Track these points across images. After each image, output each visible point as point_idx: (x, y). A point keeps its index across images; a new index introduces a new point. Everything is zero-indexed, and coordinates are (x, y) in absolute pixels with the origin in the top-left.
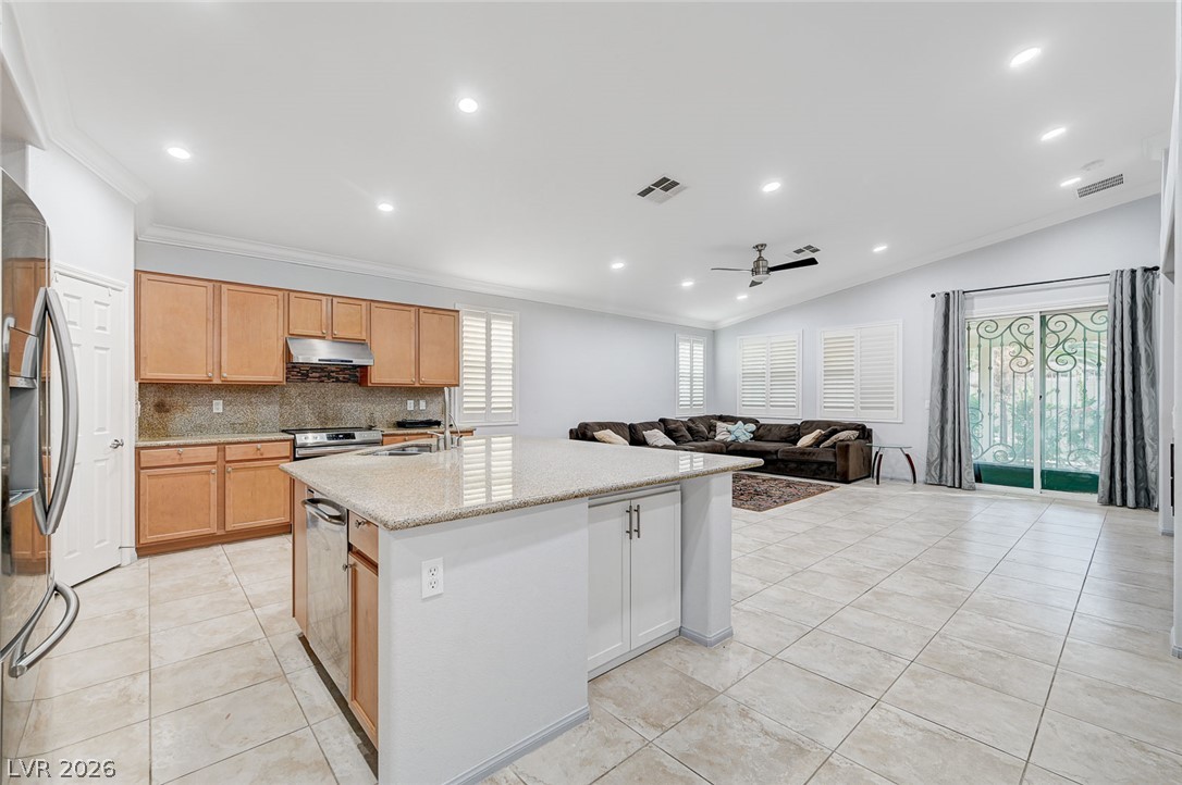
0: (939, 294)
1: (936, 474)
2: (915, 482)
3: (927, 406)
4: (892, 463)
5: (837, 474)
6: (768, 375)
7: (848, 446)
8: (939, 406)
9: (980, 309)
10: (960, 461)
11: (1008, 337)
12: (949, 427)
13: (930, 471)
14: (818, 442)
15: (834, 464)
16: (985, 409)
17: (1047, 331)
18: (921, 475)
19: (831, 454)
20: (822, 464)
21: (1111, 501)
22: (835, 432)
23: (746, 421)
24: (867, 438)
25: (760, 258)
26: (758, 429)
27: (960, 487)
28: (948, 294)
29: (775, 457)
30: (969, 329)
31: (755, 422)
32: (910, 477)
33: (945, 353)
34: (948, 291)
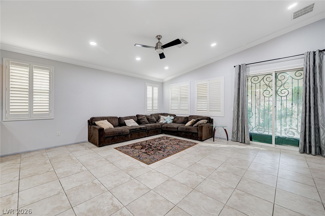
0: (237, 66)
1: (235, 137)
2: (228, 140)
3: (232, 110)
4: (219, 133)
5: (198, 137)
6: (179, 98)
7: (202, 126)
8: (237, 110)
9: (252, 71)
10: (244, 132)
11: (262, 82)
12: (240, 118)
13: (233, 135)
14: (192, 125)
15: (197, 133)
16: (253, 112)
17: (277, 80)
18: (230, 137)
19: (196, 129)
20: (193, 133)
21: (304, 151)
22: (199, 120)
23: (171, 115)
24: (211, 123)
25: (159, 42)
26: (175, 118)
27: (244, 143)
28: (240, 66)
29: (177, 130)
30: (248, 80)
31: (174, 116)
32: (226, 138)
33: (239, 89)
34: (240, 65)
